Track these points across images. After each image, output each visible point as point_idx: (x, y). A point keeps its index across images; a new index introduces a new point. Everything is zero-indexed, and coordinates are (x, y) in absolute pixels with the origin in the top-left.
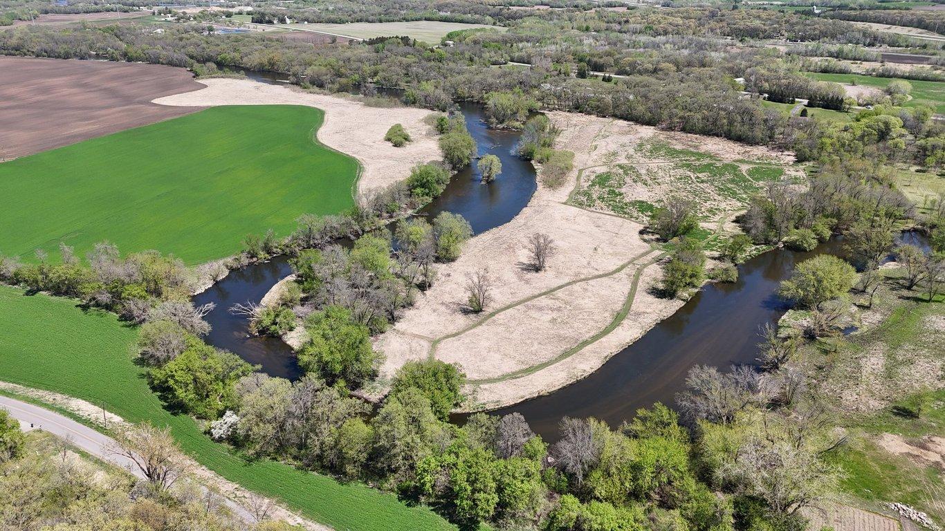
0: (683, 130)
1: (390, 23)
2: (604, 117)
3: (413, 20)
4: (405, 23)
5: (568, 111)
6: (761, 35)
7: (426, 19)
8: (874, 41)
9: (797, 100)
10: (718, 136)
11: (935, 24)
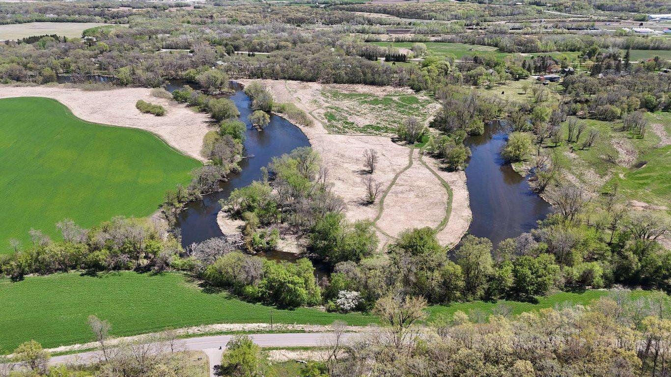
0: (335, 82)
1: (9, 25)
2: (277, 79)
3: (25, 22)
4: (18, 25)
5: (249, 78)
6: (307, 22)
7: (37, 21)
8: (370, 22)
9: (378, 58)
10: (359, 83)
11: (393, 11)
